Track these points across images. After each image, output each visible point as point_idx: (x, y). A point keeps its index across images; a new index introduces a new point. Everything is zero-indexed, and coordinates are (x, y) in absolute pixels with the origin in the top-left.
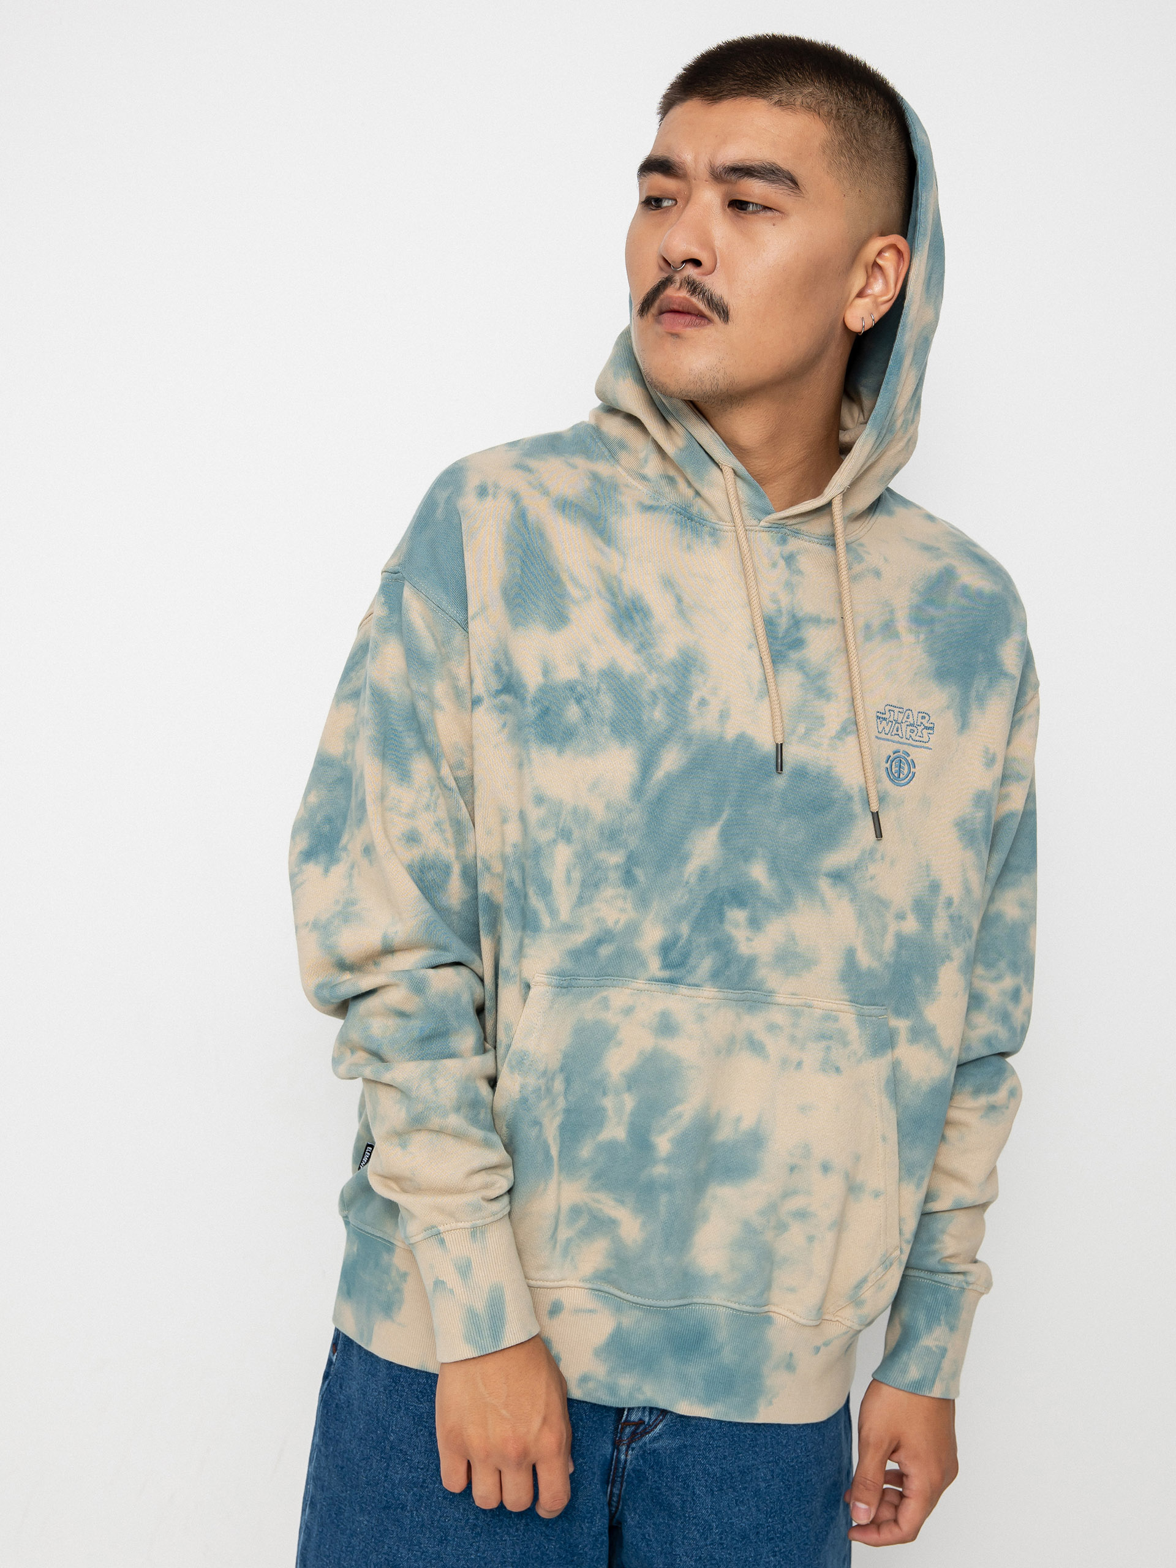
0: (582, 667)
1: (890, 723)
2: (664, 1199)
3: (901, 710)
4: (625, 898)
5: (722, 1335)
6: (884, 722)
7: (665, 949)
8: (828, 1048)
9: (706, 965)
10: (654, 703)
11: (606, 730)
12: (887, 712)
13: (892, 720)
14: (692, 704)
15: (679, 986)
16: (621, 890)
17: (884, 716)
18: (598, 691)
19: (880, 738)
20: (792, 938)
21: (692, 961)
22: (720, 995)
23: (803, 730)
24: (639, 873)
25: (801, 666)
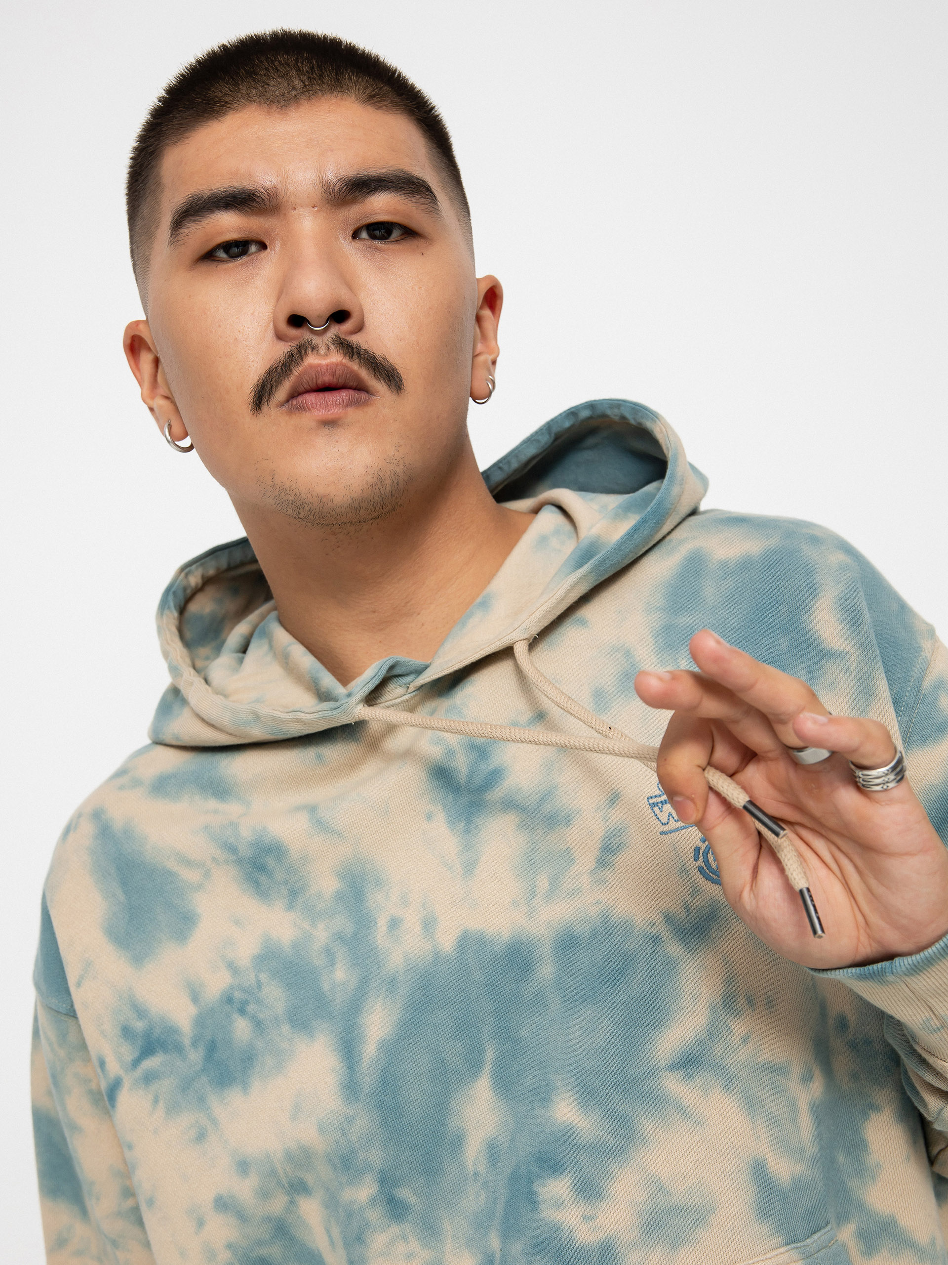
0: (233, 968)
4: (404, 1238)
6: (664, 807)
10: (332, 963)
11: (286, 1029)
14: (380, 935)
16: (395, 1229)
17: (660, 799)
18: (259, 985)
19: (671, 832)
23: (546, 884)
24: (405, 1194)
25: (510, 804)
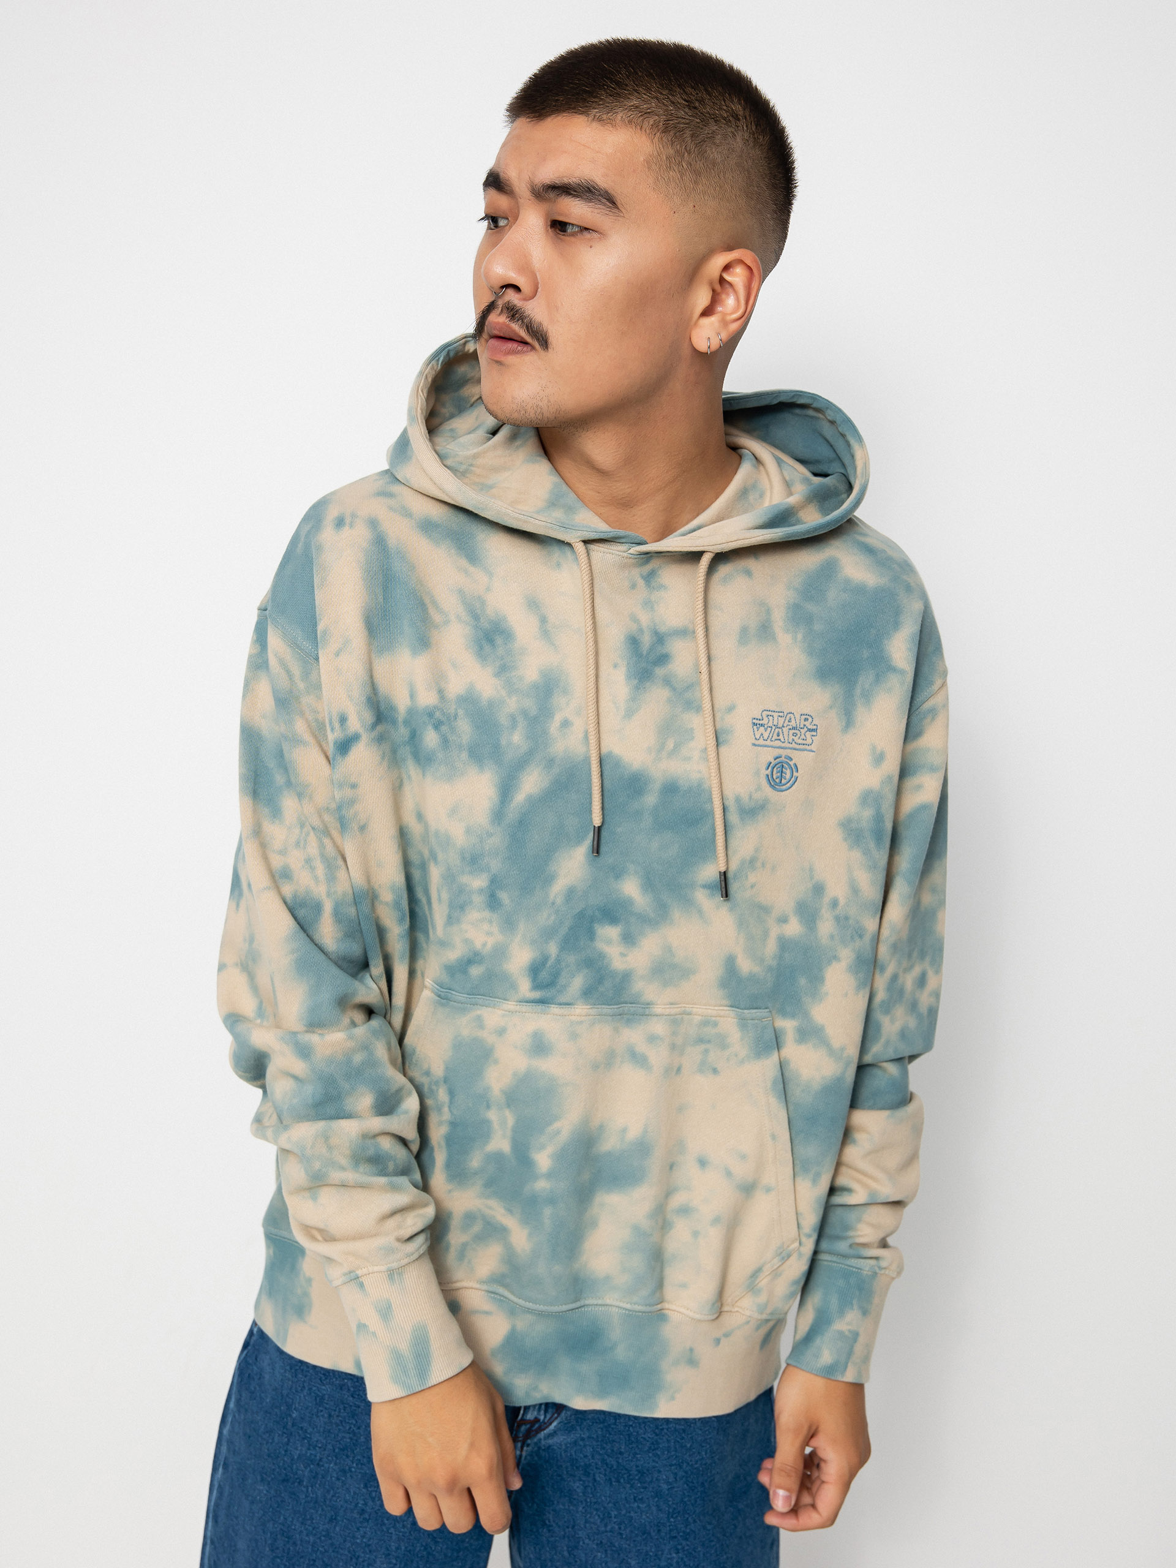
0: (441, 692)
1: (769, 729)
2: (548, 1211)
3: (781, 714)
4: (490, 922)
5: (616, 1333)
6: (762, 729)
7: (535, 970)
8: (706, 1052)
9: (577, 983)
10: (514, 725)
11: (464, 755)
12: (764, 716)
13: (771, 725)
14: (554, 726)
15: (550, 1005)
16: (487, 914)
17: (761, 722)
18: (456, 716)
19: (759, 746)
20: (668, 949)
21: (562, 981)
22: (593, 1011)
23: (672, 745)
24: (504, 896)
25: (668, 681)
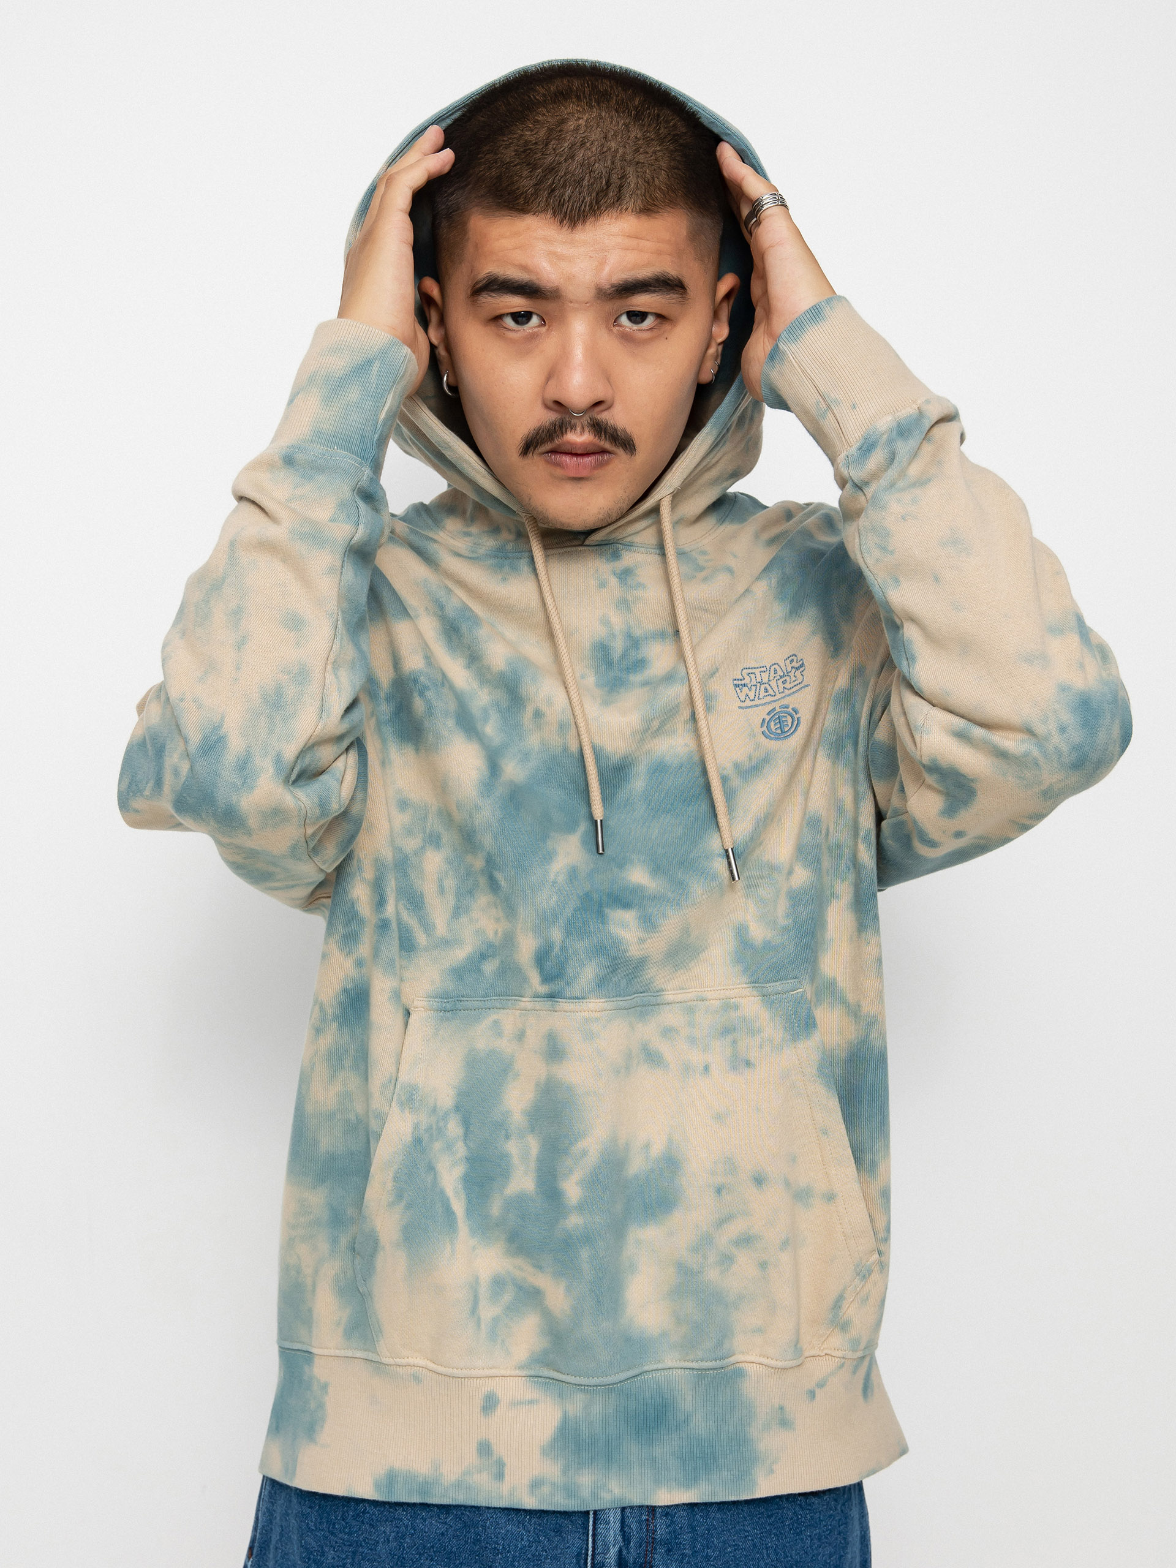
1: (754, 688)
3: (762, 669)
6: (745, 689)
7: (541, 959)
8: (735, 1042)
12: (745, 676)
13: (755, 683)
14: (527, 716)
17: (743, 682)
18: (442, 683)
19: (747, 708)
20: (686, 930)
23: (657, 724)
24: (499, 876)
